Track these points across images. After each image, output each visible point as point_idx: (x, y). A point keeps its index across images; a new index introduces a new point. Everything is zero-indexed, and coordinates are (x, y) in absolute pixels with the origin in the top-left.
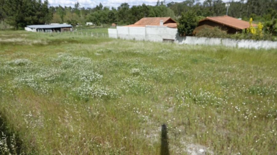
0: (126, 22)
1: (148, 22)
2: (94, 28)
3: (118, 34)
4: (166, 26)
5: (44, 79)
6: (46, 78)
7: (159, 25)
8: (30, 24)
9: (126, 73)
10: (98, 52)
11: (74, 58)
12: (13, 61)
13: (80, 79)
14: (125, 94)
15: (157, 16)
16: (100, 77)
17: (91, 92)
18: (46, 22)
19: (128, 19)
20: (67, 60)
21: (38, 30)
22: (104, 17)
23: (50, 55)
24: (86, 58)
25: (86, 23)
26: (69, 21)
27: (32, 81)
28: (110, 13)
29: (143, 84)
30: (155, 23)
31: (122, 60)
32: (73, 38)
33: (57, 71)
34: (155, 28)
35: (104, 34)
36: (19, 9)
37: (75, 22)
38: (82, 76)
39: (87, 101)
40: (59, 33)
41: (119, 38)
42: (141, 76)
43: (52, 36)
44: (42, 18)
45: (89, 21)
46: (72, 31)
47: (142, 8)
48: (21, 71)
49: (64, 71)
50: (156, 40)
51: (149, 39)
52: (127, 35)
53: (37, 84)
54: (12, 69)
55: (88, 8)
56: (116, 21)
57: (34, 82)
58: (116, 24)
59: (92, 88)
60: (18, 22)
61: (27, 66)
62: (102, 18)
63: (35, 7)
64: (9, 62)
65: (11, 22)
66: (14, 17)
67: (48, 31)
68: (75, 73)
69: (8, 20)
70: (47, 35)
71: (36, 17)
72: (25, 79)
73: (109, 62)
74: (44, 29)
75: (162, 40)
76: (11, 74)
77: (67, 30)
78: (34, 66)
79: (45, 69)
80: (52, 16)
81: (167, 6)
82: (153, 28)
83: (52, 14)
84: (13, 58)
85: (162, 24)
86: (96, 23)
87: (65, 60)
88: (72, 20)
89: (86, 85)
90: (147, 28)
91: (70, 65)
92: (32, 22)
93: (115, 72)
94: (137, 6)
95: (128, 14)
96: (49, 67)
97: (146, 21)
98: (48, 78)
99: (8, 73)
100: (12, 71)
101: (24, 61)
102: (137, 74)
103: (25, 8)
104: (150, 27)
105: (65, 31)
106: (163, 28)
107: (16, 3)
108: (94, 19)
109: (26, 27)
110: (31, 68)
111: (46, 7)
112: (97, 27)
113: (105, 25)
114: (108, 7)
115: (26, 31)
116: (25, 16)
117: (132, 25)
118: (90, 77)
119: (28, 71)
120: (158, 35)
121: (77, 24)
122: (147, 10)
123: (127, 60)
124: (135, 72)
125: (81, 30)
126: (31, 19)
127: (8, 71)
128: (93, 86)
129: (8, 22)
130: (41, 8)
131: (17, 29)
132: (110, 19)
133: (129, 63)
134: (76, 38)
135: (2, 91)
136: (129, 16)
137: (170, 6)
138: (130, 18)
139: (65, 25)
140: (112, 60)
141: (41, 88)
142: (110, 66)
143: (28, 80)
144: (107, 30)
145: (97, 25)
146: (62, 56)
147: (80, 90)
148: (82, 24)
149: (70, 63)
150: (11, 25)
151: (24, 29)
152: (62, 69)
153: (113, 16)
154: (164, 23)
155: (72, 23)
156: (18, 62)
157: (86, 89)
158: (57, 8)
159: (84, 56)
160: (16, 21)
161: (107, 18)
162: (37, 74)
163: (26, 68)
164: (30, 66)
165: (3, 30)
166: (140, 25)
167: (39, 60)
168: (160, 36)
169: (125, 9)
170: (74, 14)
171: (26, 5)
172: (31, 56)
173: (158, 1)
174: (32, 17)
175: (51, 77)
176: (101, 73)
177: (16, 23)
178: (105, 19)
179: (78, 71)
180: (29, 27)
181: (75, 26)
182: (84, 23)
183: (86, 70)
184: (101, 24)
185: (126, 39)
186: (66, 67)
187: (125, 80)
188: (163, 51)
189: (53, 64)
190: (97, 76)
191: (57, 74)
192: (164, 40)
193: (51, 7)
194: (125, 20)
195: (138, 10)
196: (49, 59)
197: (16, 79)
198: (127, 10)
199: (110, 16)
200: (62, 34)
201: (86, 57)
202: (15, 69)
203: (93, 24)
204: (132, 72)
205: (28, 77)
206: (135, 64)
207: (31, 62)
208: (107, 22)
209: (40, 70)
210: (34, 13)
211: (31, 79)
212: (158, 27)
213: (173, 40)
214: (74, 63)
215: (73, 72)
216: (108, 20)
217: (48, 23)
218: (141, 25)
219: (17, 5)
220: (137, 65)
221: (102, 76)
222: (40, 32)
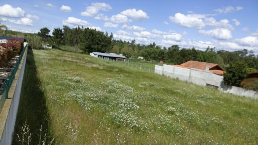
0: (173, 61)
1: (194, 65)
2: (144, 62)
3: (163, 71)
4: (211, 72)
5: (90, 98)
6: (92, 97)
7: (205, 70)
8: (95, 51)
9: (162, 109)
10: (141, 84)
11: (119, 85)
12: (73, 78)
13: (119, 105)
14: (155, 130)
15: (205, 61)
16: (136, 108)
17: (125, 120)
18: (107, 51)
19: (176, 59)
20: (113, 86)
21: (99, 56)
22: (154, 54)
23: (101, 79)
24: (130, 88)
25: (138, 57)
26: (125, 53)
27: (81, 97)
28: (161, 51)
29: (175, 125)
30: (201, 67)
31: (161, 96)
32: (124, 67)
33: (103, 94)
34: (200, 72)
35: (151, 69)
36: (90, 38)
37: (129, 55)
38: (121, 103)
39: (119, 127)
40: (114, 62)
41: (163, 75)
42: (176, 115)
43: (108, 63)
44: (105, 47)
45: (141, 56)
46: (125, 61)
47: (191, 52)
48: (76, 87)
49: (108, 95)
50: (199, 83)
51: (192, 81)
52: (172, 74)
53: (84, 101)
54: (70, 84)
55: (142, 45)
56: (165, 59)
57: (82, 99)
58: (164, 62)
59: (127, 116)
60: (86, 48)
61: (81, 84)
62: (152, 55)
63: (102, 39)
64: (70, 78)
65: (82, 47)
66: (85, 44)
67: (106, 59)
68: (116, 99)
69: (80, 46)
70: (104, 61)
71: (100, 46)
72: (76, 94)
73: (148, 95)
74: (104, 57)
75: (205, 85)
76: (68, 88)
77: (121, 61)
78: (86, 85)
79: (94, 90)
80: (113, 47)
81: (217, 53)
82: (198, 72)
83: (113, 46)
84: (74, 75)
85: (207, 69)
86: (146, 58)
87: (112, 85)
88: (127, 53)
89: (122, 112)
90: (192, 71)
91: (115, 91)
92: (96, 50)
93: (152, 106)
94: (186, 49)
95: (177, 55)
96: (98, 88)
97: (192, 64)
98: (94, 98)
99: (66, 87)
100: (70, 86)
101: (80, 79)
102: (172, 113)
103: (94, 38)
104: (195, 70)
105: (119, 61)
106: (208, 74)
107: (89, 34)
108: (145, 55)
109: (91, 52)
110: (84, 86)
111: (109, 40)
112: (147, 61)
113: (154, 61)
114: (160, 46)
115: (90, 55)
116: (93, 44)
117: (179, 65)
118: (127, 105)
119: (81, 88)
120: (203, 79)
121: (130, 57)
122: (195, 54)
123: (165, 97)
124: (170, 110)
125: (132, 62)
126: (96, 47)
127: (67, 85)
128: (128, 114)
129: (80, 47)
130: (106, 40)
131: (85, 53)
132: (160, 56)
133: (167, 101)
134: (127, 68)
135: (57, 100)
136: (178, 56)
137: (220, 53)
138: (178, 58)
139: (121, 56)
140: (152, 94)
141: (86, 106)
142: (149, 100)
143: (78, 96)
144: (154, 66)
145: (147, 60)
146: (110, 81)
147: (116, 116)
148: (134, 57)
149: (115, 88)
150: (81, 49)
151: (89, 54)
152: (107, 92)
153: (163, 54)
154: (210, 69)
155: (126, 55)
156: (76, 80)
157: (121, 116)
158: (118, 41)
159: (129, 85)
160: (86, 47)
161: (157, 56)
162: (87, 92)
163: (80, 86)
164: (84, 84)
165: (75, 52)
166: (185, 66)
167: (91, 81)
168: (204, 80)
169: (175, 50)
170: (131, 48)
171: (96, 36)
172: (87, 76)
173: (208, 47)
174: (97, 46)
175: (96, 97)
176: (139, 104)
177: (85, 48)
178: (155, 56)
179: (119, 97)
180: (93, 53)
181: (129, 58)
182: (136, 57)
183: (127, 98)
184: (151, 60)
185: (170, 77)
186: (111, 92)
187: (159, 116)
188: (204, 96)
189: (101, 87)
190: (134, 106)
191: (102, 96)
192: (208, 85)
193: (113, 40)
194: (173, 60)
195: (187, 52)
196: (100, 81)
197: (70, 93)
198: (176, 51)
199: (160, 54)
200: (116, 63)
201: (130, 86)
202: (72, 84)
203: (144, 59)
204: (167, 110)
205: (79, 93)
206: (173, 102)
207: (86, 81)
208: (156, 59)
209: (90, 89)
210: (100, 43)
211: (80, 96)
212: (203, 71)
213: (217, 87)
214: (118, 90)
215: (115, 97)
216: (158, 57)
217: (108, 52)
218: (187, 67)
219: (90, 36)
220: (175, 104)
221: (138, 107)
222: (100, 58)
